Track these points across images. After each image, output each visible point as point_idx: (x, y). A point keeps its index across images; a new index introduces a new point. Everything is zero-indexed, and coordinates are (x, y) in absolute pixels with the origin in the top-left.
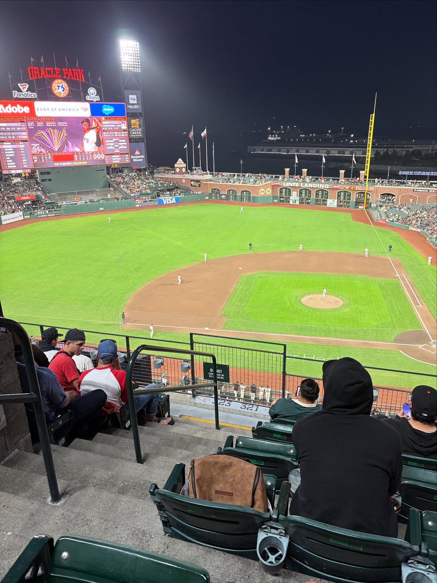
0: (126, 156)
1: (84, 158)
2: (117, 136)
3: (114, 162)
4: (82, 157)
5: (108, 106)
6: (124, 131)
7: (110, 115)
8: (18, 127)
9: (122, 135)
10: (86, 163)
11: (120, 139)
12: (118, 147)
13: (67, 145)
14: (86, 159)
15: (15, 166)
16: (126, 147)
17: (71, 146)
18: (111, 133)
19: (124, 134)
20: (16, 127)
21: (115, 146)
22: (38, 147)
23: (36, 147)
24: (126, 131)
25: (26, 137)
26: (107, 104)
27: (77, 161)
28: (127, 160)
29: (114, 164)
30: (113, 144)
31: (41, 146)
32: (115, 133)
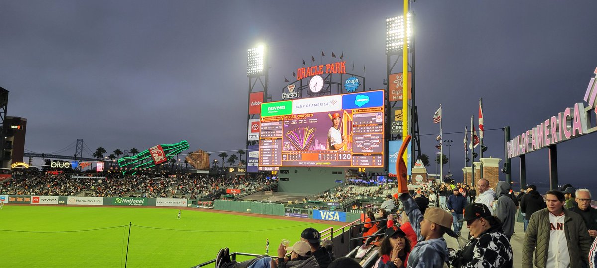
0: (378, 158)
1: (328, 159)
2: (369, 132)
3: (361, 164)
4: (326, 157)
5: (363, 96)
6: (380, 124)
7: (363, 106)
8: (276, 125)
9: (376, 130)
10: (330, 163)
11: (372, 135)
12: (370, 146)
13: (314, 142)
14: (330, 159)
15: (268, 164)
16: (378, 146)
17: (317, 145)
18: (362, 128)
19: (378, 129)
20: (275, 126)
21: (365, 144)
22: (288, 145)
23: (287, 145)
24: (381, 124)
25: (281, 135)
26: (361, 94)
27: (321, 162)
28: (379, 162)
29: (362, 168)
30: (362, 142)
31: (291, 144)
32: (367, 128)
